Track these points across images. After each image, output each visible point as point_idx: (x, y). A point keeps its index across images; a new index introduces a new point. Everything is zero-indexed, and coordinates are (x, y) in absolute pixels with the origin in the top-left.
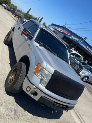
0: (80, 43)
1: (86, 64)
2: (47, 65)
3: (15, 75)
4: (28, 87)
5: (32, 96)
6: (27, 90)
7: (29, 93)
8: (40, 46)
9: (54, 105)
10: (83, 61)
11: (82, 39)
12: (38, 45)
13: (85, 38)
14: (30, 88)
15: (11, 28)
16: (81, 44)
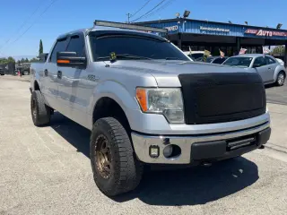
0: (183, 30)
1: (224, 59)
2: (157, 78)
3: (107, 153)
4: (151, 147)
5: (173, 161)
6: (154, 157)
7: (162, 160)
8: (112, 61)
9: (228, 149)
10: (215, 58)
11: (182, 20)
12: (108, 63)
13: (186, 15)
14: (158, 147)
15: (31, 89)
16: (187, 31)
